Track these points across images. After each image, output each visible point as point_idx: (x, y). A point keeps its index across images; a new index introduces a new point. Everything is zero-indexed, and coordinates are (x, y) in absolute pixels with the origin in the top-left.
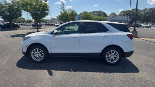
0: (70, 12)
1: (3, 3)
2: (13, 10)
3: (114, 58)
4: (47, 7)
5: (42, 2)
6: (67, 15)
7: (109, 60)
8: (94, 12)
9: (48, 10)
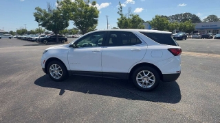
0: (131, 18)
1: (47, 10)
2: (59, 18)
3: (147, 82)
4: (95, 11)
5: (88, 6)
6: (126, 22)
7: (142, 83)
8: (177, 16)
9: (97, 17)
